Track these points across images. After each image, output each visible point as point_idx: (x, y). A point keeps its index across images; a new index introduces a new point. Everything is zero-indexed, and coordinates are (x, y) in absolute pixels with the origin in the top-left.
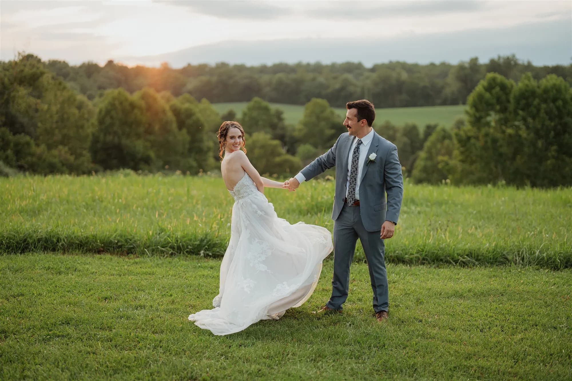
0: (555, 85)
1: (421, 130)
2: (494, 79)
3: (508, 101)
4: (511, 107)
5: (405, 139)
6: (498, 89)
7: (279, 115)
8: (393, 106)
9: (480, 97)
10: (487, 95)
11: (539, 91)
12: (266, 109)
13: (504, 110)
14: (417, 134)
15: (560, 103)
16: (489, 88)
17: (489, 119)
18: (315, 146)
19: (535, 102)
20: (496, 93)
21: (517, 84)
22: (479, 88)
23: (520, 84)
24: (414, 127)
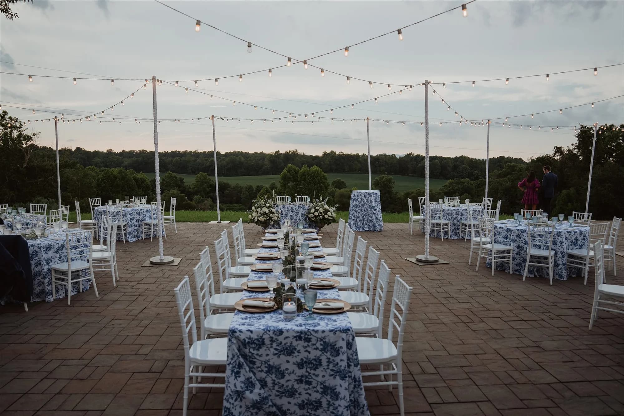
0: (316, 170)
1: (254, 188)
2: (291, 167)
3: (297, 177)
4: (299, 179)
5: (247, 192)
6: (293, 171)
7: (181, 180)
9: (285, 174)
10: (288, 174)
12: (175, 177)
13: (295, 181)
14: (253, 190)
15: (319, 178)
16: (289, 171)
17: (289, 184)
18: (202, 196)
19: (308, 177)
20: (292, 173)
21: (301, 170)
22: (285, 171)
23: (302, 169)
24: (251, 187)
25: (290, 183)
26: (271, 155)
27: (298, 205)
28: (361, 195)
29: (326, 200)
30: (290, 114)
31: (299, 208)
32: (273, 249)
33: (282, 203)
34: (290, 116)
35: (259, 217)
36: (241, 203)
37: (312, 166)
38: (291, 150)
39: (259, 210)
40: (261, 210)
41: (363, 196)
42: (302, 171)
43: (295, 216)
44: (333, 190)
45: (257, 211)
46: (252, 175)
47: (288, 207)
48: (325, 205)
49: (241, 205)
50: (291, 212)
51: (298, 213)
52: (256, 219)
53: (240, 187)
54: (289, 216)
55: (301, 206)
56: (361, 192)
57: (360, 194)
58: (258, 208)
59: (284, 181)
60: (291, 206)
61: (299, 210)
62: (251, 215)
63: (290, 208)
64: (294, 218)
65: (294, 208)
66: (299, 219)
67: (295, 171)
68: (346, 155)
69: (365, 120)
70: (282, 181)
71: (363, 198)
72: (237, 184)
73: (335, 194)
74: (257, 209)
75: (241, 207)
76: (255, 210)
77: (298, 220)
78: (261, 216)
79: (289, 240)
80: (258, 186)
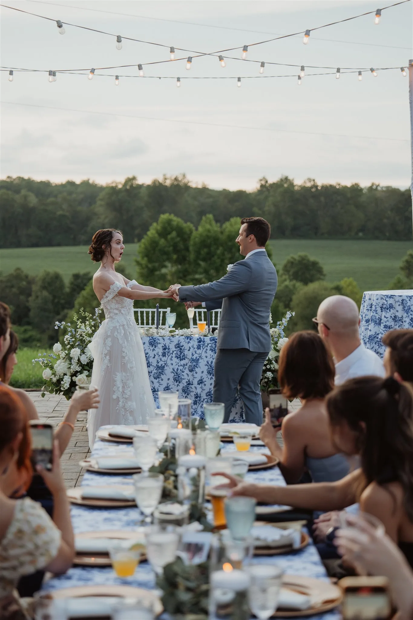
1: (67, 280)
2: (169, 222)
3: (187, 249)
4: (192, 256)
5: (45, 293)
6: (174, 234)
8: (18, 245)
9: (154, 244)
10: (162, 241)
11: (223, 237)
13: (181, 260)
14: (62, 287)
16: (164, 233)
17: (164, 271)
19: (219, 252)
20: (172, 239)
21: (197, 229)
22: (152, 232)
23: (200, 229)
24: (57, 277)
25: (165, 267)
26: (113, 191)
27: (197, 336)
28: (391, 307)
29: (285, 321)
30: (172, 50)
31: (199, 348)
32: (121, 514)
33: (147, 330)
34: (172, 56)
35: (75, 374)
36: (29, 323)
37: (228, 220)
38: (168, 176)
39: (75, 352)
40: (83, 352)
41: (400, 308)
42: (201, 235)
43: (187, 371)
44: (287, 287)
45: (68, 355)
46: (59, 245)
47: (167, 342)
48: (279, 336)
49: (29, 327)
50: (175, 360)
51: (197, 361)
52: (66, 383)
53: (27, 277)
54: (168, 370)
55: (207, 340)
56: (391, 297)
57: (391, 301)
58: (73, 347)
59: (150, 261)
60: (175, 340)
61: (199, 351)
62: (52, 368)
63: (172, 347)
64: (186, 376)
65: (186, 346)
66: (201, 382)
67: (180, 232)
68: (322, 187)
69: (402, 69)
70: (144, 261)
71: (399, 314)
72: (18, 269)
73: (294, 297)
74: (70, 349)
75: (27, 335)
76: (63, 355)
77: (195, 382)
78: (81, 372)
79: (176, 476)
80: (76, 276)
